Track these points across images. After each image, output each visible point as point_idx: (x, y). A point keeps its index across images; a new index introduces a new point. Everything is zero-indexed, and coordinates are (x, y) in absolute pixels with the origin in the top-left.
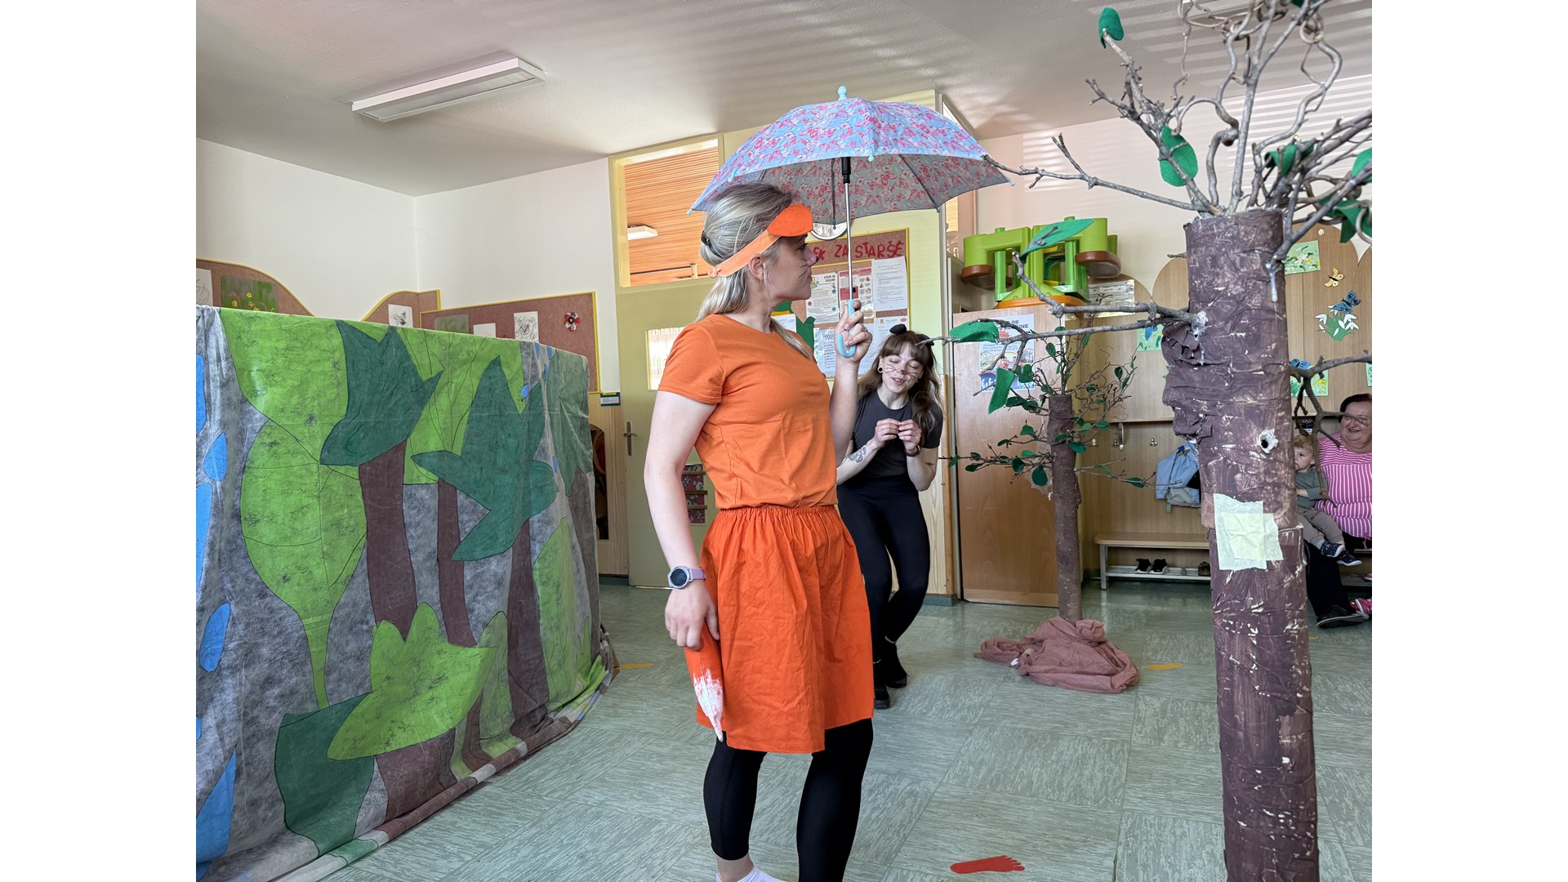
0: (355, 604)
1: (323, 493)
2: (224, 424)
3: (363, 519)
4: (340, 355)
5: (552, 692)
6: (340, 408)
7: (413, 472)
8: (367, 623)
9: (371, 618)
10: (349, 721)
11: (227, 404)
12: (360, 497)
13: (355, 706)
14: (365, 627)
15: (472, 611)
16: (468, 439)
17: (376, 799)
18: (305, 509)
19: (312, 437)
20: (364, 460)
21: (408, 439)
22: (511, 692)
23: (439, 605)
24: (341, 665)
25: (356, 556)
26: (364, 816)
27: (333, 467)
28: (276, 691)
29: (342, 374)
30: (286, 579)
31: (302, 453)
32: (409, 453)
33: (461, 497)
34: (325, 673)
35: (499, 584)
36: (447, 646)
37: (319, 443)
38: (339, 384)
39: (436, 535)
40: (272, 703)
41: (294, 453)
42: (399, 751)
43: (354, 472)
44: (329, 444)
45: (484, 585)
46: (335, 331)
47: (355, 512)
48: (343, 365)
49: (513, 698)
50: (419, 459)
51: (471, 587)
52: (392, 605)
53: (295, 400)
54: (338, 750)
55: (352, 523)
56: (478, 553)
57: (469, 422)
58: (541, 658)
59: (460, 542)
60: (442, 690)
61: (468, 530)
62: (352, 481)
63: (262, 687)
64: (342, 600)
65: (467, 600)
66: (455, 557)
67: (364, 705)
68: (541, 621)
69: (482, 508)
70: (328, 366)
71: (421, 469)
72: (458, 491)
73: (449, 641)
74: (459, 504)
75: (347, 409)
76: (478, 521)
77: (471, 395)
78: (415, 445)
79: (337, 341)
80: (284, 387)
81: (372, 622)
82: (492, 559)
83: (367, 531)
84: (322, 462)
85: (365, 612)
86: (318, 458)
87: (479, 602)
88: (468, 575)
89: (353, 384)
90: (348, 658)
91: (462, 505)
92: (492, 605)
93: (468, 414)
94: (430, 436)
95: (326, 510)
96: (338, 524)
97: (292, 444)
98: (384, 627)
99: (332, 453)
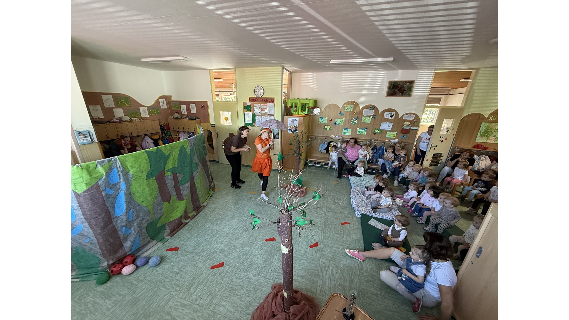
0: (158, 201)
1: (148, 185)
2: (124, 179)
3: (157, 186)
4: (147, 158)
5: (201, 202)
7: (167, 174)
9: (162, 202)
10: (161, 220)
11: (124, 175)
12: (156, 182)
13: (161, 217)
14: (161, 204)
15: (183, 194)
16: (178, 163)
17: (168, 231)
18: (145, 188)
19: (144, 175)
20: (156, 175)
21: (165, 168)
22: (192, 204)
23: (176, 195)
24: (157, 212)
25: (157, 193)
26: (166, 234)
27: (149, 179)
28: (145, 221)
29: (148, 161)
30: (143, 202)
31: (142, 179)
32: (165, 170)
33: (178, 174)
34: (154, 214)
35: (188, 188)
36: (178, 201)
38: (148, 163)
39: (173, 183)
40: (144, 223)
41: (140, 179)
42: (171, 221)
43: (154, 178)
45: (185, 189)
47: (155, 186)
50: (168, 171)
51: (182, 190)
52: (166, 198)
53: (138, 170)
54: (159, 225)
55: (155, 187)
56: (183, 183)
57: (178, 160)
58: (198, 197)
59: (179, 183)
60: (178, 209)
61: (180, 180)
62: (154, 180)
63: (141, 221)
64: (155, 201)
65: (181, 192)
66: (178, 186)
67: (163, 216)
68: (197, 190)
69: (183, 175)
70: (144, 161)
71: (169, 173)
75: (150, 167)
76: (182, 178)
77: (178, 154)
78: (167, 168)
79: (146, 155)
80: (135, 168)
82: (186, 184)
83: (159, 188)
85: (160, 201)
86: (146, 178)
87: (184, 192)
88: (181, 188)
89: (151, 162)
90: (158, 210)
91: (178, 176)
92: (187, 192)
93: (177, 158)
94: (170, 165)
95: (149, 187)
96: (152, 189)
97: (140, 178)
98: (165, 203)
99: (148, 177)
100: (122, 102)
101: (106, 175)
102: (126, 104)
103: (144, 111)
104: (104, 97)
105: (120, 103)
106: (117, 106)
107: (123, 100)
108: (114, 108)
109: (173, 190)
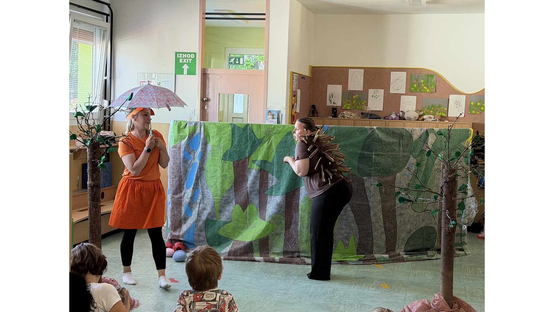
0: (229, 197)
1: (222, 168)
2: (201, 149)
3: (233, 176)
4: (230, 132)
6: (229, 146)
7: (252, 165)
8: (233, 203)
9: (234, 202)
10: (225, 227)
11: (203, 144)
12: (233, 170)
13: (227, 223)
14: (232, 204)
15: (268, 210)
16: (274, 158)
17: (228, 249)
18: (217, 171)
20: (235, 160)
21: (251, 156)
22: (284, 242)
23: (258, 206)
24: (224, 212)
25: (230, 185)
26: (223, 252)
27: (225, 161)
28: (206, 211)
29: (230, 138)
31: (218, 157)
32: (251, 159)
33: (270, 175)
34: (220, 212)
36: (258, 218)
37: (222, 154)
38: (229, 140)
39: (258, 185)
40: (204, 214)
42: (238, 241)
43: (232, 163)
44: (225, 155)
45: (273, 204)
46: (230, 126)
47: (231, 174)
48: (231, 135)
49: (284, 244)
50: (254, 162)
51: (269, 203)
52: (240, 200)
53: (218, 143)
54: (221, 233)
55: (229, 176)
56: (274, 194)
57: (275, 152)
59: (268, 189)
61: (271, 185)
62: (231, 165)
63: (203, 210)
64: (225, 195)
65: (267, 207)
66: (266, 193)
67: (229, 224)
68: (299, 223)
69: (277, 180)
70: (227, 135)
71: (255, 165)
72: (269, 173)
73: (260, 218)
74: (269, 177)
75: (231, 146)
76: (275, 184)
77: (277, 144)
78: (253, 157)
79: (230, 128)
80: (215, 140)
81: (234, 204)
82: (277, 196)
83: (234, 179)
84: (222, 159)
85: (232, 200)
86: (221, 158)
87: (270, 208)
88: (269, 199)
89: (233, 140)
90: (226, 211)
91: (270, 178)
93: (275, 149)
94: (260, 155)
95: (222, 171)
96: (226, 175)
97: (216, 155)
98: (237, 205)
99: (225, 157)
100: (419, 85)
101: (189, 136)
102: (425, 88)
103: (457, 102)
104: (394, 75)
105: (415, 86)
106: (409, 92)
107: (422, 81)
108: (403, 94)
109: (255, 195)
